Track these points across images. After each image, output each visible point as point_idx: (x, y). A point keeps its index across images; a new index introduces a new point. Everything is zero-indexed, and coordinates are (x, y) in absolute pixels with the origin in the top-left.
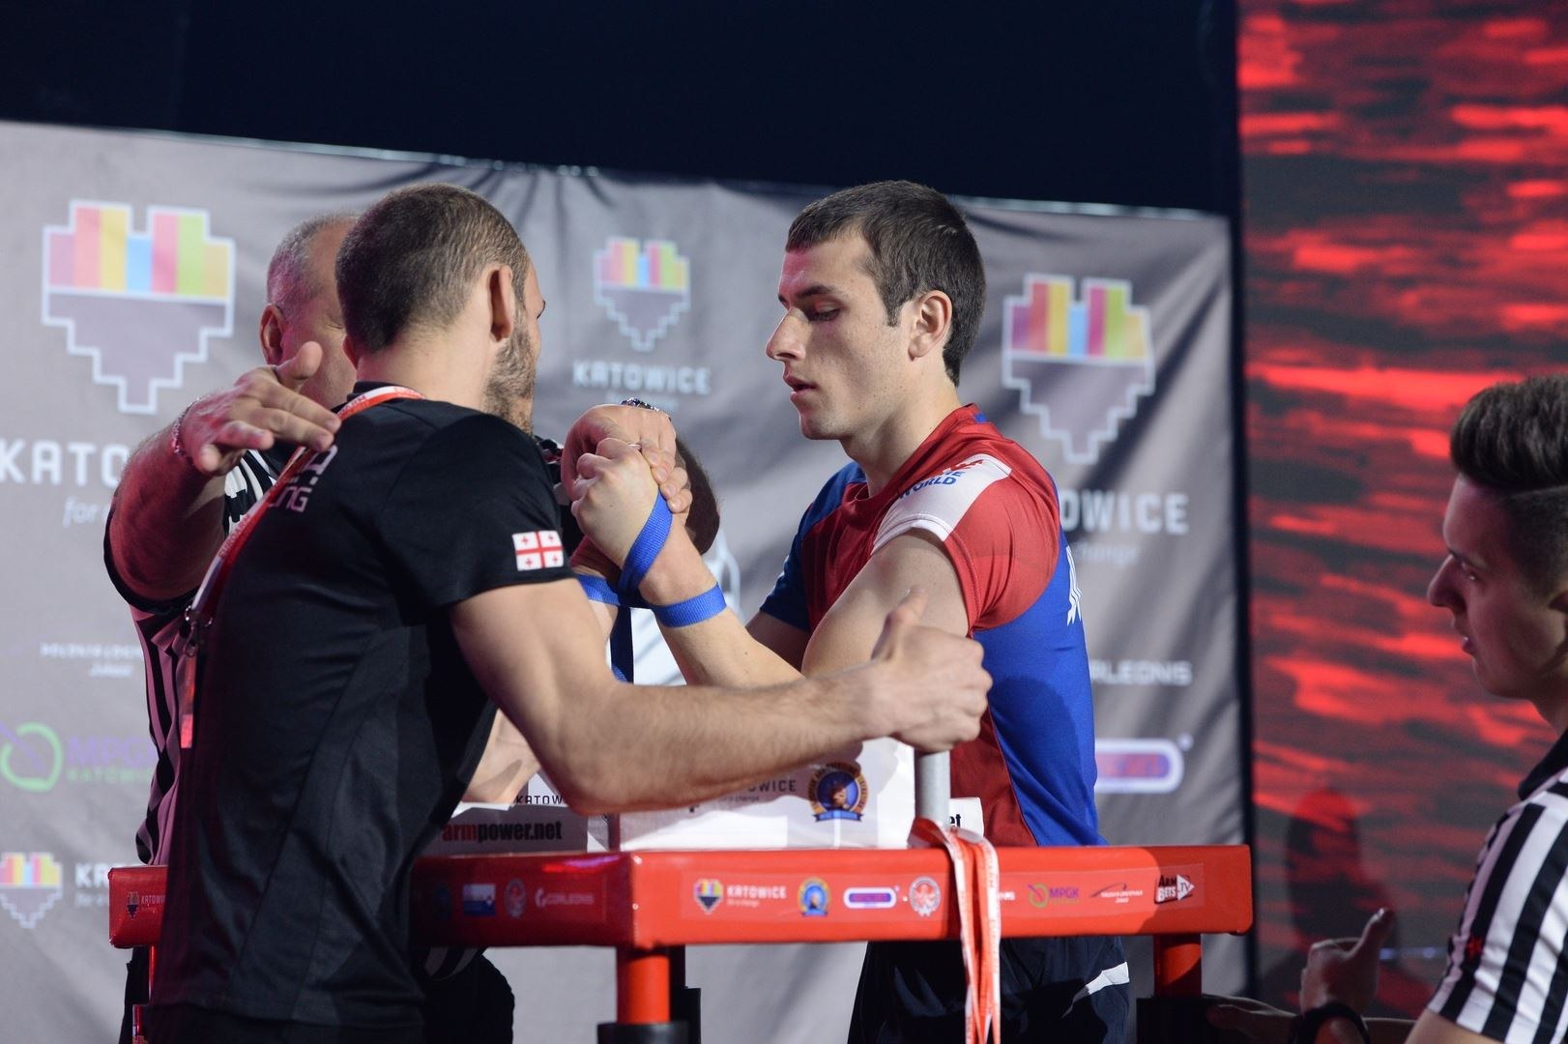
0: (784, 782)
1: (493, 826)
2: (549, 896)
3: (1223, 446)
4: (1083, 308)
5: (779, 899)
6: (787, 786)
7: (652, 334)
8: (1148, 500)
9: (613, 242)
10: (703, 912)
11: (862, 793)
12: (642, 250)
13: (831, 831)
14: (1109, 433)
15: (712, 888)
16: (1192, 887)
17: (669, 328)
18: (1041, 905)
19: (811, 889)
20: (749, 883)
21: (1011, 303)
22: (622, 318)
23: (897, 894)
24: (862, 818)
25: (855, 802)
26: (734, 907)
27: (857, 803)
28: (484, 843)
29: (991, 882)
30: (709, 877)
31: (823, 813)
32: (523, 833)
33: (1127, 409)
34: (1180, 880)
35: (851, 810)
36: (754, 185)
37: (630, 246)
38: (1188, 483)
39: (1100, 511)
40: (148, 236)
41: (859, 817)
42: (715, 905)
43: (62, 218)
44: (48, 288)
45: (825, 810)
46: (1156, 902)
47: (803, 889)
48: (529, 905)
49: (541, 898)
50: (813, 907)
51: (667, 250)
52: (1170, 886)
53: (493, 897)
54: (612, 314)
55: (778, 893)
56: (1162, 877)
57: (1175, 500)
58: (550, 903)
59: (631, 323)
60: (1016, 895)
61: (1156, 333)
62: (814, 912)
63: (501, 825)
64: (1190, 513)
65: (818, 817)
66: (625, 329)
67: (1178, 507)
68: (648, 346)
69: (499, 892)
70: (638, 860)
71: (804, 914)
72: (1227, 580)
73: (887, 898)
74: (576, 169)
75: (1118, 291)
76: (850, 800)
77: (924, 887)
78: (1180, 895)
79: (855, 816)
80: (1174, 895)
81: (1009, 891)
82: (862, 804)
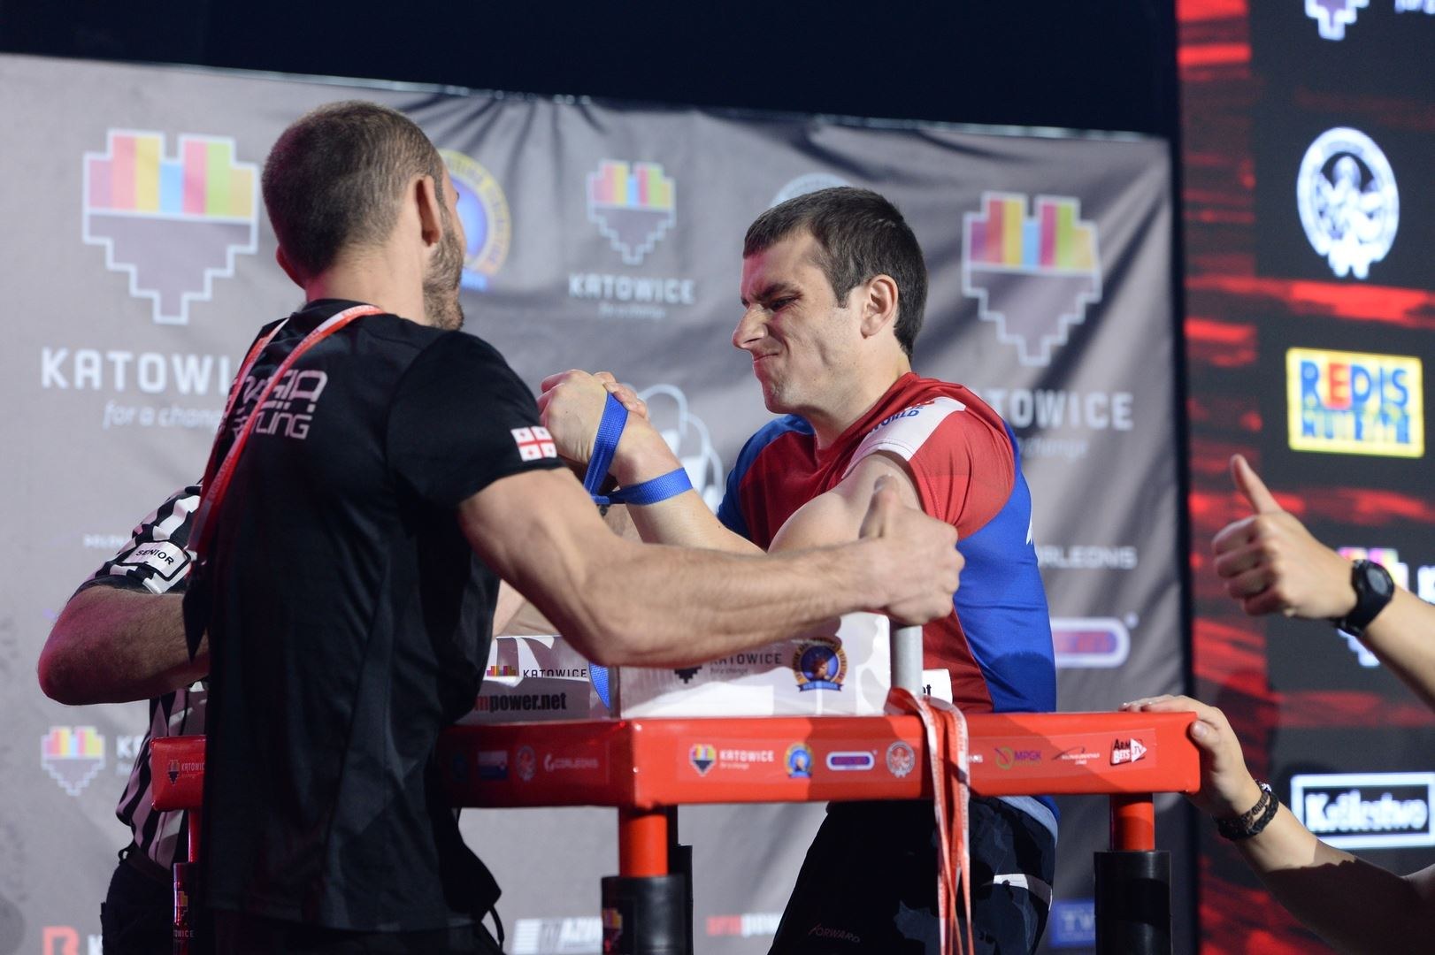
0: (771, 655)
1: (504, 697)
2: (557, 761)
3: (1165, 348)
4: (1035, 223)
5: (767, 762)
6: (773, 659)
7: (641, 249)
8: (1096, 398)
9: (605, 164)
10: (698, 774)
11: (842, 665)
12: (631, 171)
13: (814, 700)
14: (1059, 337)
15: (706, 752)
16: (1144, 750)
17: (657, 243)
18: (1006, 767)
19: (797, 753)
20: (741, 748)
21: (970, 219)
22: (613, 234)
23: (875, 757)
24: (842, 688)
25: (835, 673)
26: (726, 770)
27: (837, 674)
28: (495, 712)
29: (961, 746)
30: (703, 743)
31: (807, 684)
32: (532, 703)
33: (1078, 316)
34: (1134, 743)
35: (832, 681)
36: (733, 112)
37: (621, 168)
38: (1133, 383)
39: (1052, 409)
40: (179, 162)
41: (839, 687)
42: (709, 768)
43: (100, 146)
44: (88, 210)
45: (808, 681)
46: (1112, 764)
47: (789, 753)
48: (539, 768)
49: (550, 763)
50: (798, 769)
51: (654, 172)
52: (1125, 749)
53: (506, 761)
54: (605, 231)
55: (766, 756)
56: (1117, 741)
57: (1121, 399)
58: (558, 767)
59: (621, 239)
60: (984, 758)
61: (1103, 246)
62: (800, 774)
63: (511, 697)
64: (1135, 410)
65: (802, 688)
66: (616, 245)
67: (1124, 405)
68: (637, 259)
69: (511, 758)
70: (638, 728)
71: (790, 776)
72: (1169, 471)
73: (865, 761)
74: (570, 98)
75: (1068, 207)
76: (831, 673)
77: (900, 751)
78: (1134, 758)
79: (836, 686)
80: (1128, 758)
81: (977, 754)
82: (842, 675)
